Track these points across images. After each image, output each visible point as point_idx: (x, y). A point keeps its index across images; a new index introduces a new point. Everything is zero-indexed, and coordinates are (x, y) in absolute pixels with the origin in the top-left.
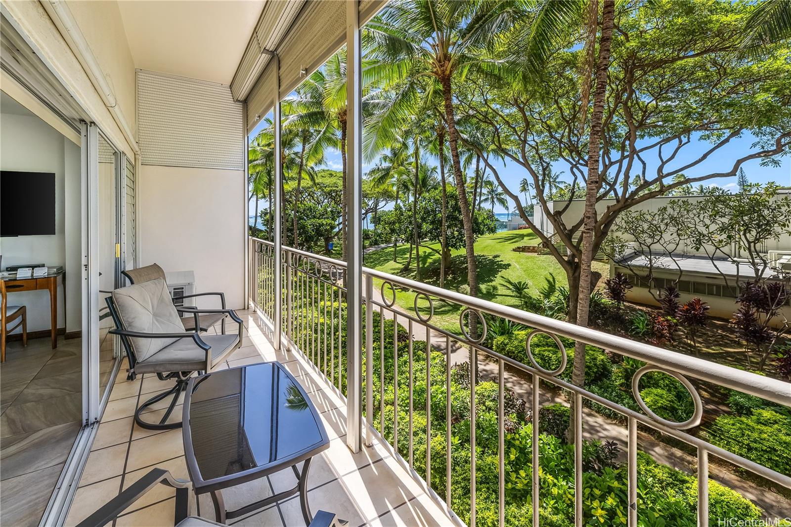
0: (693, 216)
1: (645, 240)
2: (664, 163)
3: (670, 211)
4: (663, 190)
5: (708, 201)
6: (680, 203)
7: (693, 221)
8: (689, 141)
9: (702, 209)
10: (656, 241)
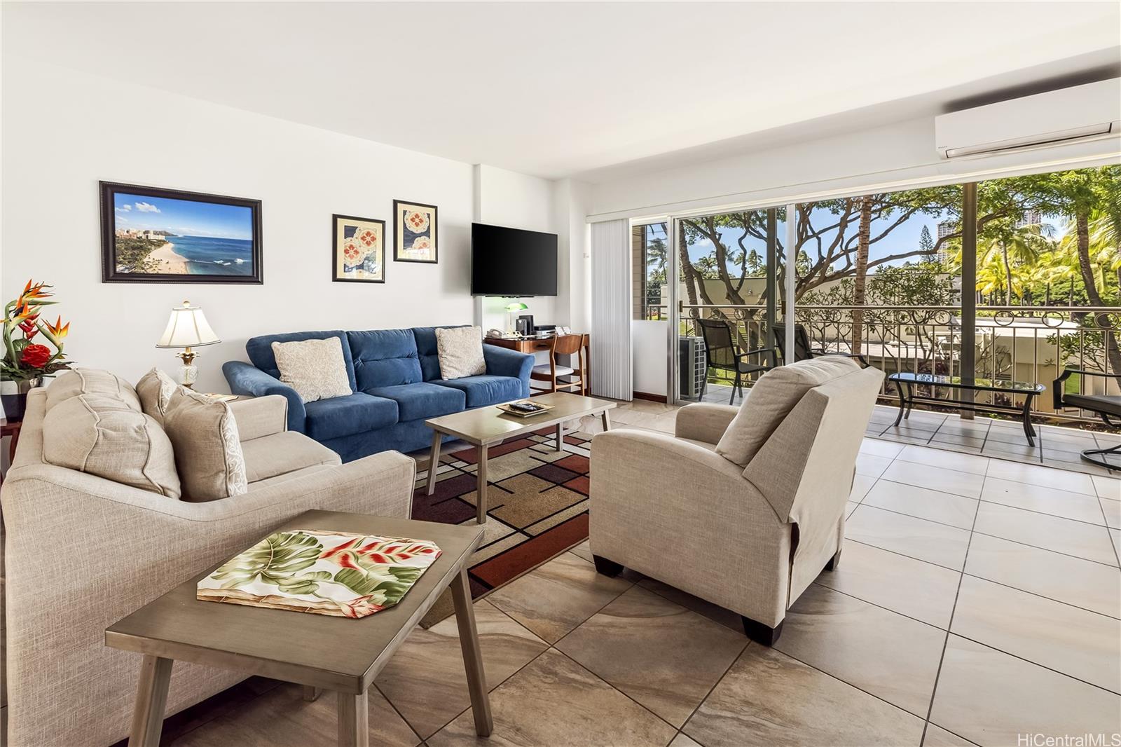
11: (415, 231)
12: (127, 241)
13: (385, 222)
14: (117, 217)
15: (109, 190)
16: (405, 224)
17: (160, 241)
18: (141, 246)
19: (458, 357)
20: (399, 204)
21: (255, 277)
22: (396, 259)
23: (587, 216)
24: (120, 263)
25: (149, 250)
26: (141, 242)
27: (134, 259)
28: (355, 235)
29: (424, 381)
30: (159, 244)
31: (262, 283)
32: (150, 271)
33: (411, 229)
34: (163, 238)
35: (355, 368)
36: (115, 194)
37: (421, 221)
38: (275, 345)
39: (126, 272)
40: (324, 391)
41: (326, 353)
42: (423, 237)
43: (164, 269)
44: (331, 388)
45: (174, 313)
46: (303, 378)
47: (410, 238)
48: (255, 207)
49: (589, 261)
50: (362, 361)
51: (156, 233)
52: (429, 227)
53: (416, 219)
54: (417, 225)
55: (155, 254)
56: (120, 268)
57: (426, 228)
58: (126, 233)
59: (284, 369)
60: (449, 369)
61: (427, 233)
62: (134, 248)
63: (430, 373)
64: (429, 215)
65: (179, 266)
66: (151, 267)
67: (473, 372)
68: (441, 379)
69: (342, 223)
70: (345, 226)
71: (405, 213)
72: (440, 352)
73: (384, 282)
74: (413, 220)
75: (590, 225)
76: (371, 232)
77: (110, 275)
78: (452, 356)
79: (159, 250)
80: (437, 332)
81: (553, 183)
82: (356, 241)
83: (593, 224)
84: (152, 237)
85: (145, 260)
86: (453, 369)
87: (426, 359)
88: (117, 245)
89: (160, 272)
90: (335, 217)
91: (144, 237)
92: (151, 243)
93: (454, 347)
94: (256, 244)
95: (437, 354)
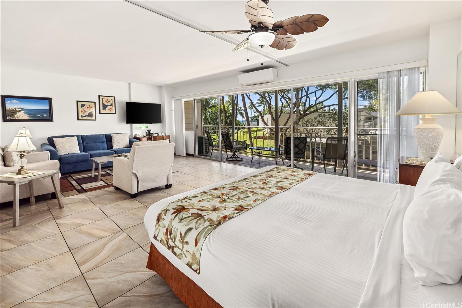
0: (327, 120)
1: (309, 131)
2: (317, 99)
3: (318, 118)
4: (317, 110)
5: (332, 114)
6: (322, 115)
7: (327, 122)
8: (326, 91)
9: (330, 117)
10: (313, 131)
11: (107, 105)
12: (10, 111)
13: (95, 102)
14: (6, 104)
15: (4, 97)
16: (103, 103)
17: (20, 110)
18: (14, 112)
19: (118, 142)
20: (100, 97)
21: (50, 119)
22: (100, 113)
23: (173, 98)
24: (8, 117)
25: (16, 113)
26: (14, 111)
27: (12, 115)
28: (85, 107)
29: (107, 149)
30: (19, 111)
31: (53, 121)
32: (17, 119)
33: (105, 104)
34: (21, 109)
35: (83, 145)
36: (5, 98)
37: (109, 101)
38: (54, 139)
39: (10, 119)
40: (70, 151)
41: (71, 141)
42: (110, 106)
43: (21, 118)
44: (72, 151)
45: (20, 130)
46: (62, 148)
47: (105, 107)
48: (50, 100)
49: (173, 112)
50: (86, 143)
51: (18, 108)
52: (112, 103)
53: (107, 101)
54: (107, 103)
55: (18, 114)
56: (8, 118)
57: (111, 104)
58: (9, 109)
59: (57, 145)
60: (115, 146)
61: (112, 105)
62: (12, 113)
63: (109, 147)
64: (112, 100)
65: (26, 117)
66: (17, 118)
67: (124, 147)
68: (112, 149)
69: (80, 103)
70: (81, 104)
71: (103, 99)
72: (113, 141)
73: (96, 120)
74: (106, 101)
75: (173, 101)
76: (91, 105)
77: (5, 120)
78: (116, 142)
79: (20, 113)
80: (112, 135)
81: (160, 87)
82: (85, 108)
83: (174, 100)
84: (17, 109)
85: (15, 116)
86: (116, 146)
87: (109, 143)
88: (7, 112)
89: (20, 119)
90: (77, 102)
91: (15, 109)
92: (17, 111)
93: (117, 139)
94: (50, 111)
95: (112, 142)
